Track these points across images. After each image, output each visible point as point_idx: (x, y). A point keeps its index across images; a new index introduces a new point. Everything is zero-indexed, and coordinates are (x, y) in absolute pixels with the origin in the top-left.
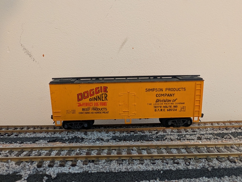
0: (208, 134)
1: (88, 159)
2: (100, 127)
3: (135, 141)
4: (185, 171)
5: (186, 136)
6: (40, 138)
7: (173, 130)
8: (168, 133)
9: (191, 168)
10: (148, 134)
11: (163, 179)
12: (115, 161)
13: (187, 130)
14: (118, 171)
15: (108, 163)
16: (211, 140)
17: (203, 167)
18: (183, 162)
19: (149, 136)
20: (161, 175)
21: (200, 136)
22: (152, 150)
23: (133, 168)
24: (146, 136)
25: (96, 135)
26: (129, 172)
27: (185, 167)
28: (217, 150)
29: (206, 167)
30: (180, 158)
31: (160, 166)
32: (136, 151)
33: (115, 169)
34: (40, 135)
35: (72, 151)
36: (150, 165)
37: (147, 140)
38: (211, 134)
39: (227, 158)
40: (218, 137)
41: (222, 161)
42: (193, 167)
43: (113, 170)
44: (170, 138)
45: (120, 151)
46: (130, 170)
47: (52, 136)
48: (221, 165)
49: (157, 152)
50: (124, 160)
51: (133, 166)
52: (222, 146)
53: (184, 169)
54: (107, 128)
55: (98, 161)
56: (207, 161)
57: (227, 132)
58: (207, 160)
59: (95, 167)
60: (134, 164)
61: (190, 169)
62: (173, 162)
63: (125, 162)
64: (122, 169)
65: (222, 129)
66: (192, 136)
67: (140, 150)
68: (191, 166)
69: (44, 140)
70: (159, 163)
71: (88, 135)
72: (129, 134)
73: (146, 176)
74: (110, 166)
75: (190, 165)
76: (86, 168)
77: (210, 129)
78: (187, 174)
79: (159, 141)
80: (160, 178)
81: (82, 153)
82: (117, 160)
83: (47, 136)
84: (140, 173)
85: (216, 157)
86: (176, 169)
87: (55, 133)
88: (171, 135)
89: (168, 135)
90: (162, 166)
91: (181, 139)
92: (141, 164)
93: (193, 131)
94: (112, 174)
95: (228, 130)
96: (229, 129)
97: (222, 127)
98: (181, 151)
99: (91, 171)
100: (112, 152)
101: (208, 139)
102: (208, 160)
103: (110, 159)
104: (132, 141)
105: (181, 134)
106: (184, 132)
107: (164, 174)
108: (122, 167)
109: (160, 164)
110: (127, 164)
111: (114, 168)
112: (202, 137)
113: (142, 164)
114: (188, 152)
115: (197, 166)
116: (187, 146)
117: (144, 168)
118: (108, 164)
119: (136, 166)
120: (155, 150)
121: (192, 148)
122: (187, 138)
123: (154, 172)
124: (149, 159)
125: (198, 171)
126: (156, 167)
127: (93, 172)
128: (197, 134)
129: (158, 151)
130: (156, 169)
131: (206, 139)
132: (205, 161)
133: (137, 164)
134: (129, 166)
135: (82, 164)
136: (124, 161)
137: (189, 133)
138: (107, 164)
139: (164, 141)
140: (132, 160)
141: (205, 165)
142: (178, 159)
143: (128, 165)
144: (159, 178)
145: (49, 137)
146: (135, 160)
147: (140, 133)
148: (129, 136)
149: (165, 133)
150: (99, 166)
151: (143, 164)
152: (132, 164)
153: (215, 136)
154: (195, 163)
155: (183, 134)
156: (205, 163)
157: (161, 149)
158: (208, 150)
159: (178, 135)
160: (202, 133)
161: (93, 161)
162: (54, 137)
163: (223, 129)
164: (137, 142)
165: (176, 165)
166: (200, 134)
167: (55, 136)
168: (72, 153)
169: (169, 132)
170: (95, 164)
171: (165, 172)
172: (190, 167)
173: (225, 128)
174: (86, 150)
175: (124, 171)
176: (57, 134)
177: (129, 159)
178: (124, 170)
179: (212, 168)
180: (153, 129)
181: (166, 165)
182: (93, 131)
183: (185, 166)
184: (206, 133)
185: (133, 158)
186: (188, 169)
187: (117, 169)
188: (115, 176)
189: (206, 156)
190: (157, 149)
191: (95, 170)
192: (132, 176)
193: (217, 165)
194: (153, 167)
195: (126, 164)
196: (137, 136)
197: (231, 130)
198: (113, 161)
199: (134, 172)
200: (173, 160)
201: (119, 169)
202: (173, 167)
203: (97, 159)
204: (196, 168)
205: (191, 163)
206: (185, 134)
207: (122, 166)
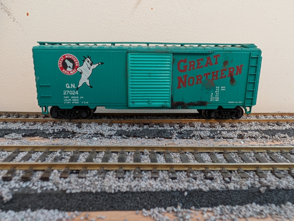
0: (252, 131)
1: (71, 168)
2: (102, 117)
3: (149, 138)
4: (223, 192)
5: (222, 132)
6: (12, 130)
7: (204, 124)
8: (196, 128)
9: (233, 188)
10: (168, 129)
11: (187, 206)
12: (112, 172)
13: (223, 125)
14: (115, 191)
15: (101, 176)
16: (258, 139)
17: (252, 187)
18: (219, 176)
19: (169, 131)
20: (185, 199)
21: (242, 133)
22: (173, 155)
23: (140, 186)
24: (165, 131)
25: (93, 128)
26: (133, 193)
27: (224, 186)
28: (270, 158)
29: (257, 186)
30: (215, 170)
31: (184, 184)
32: (148, 156)
33: (110, 187)
34: (13, 125)
35: (50, 153)
36: (167, 180)
37: (166, 137)
38: (257, 130)
39: (287, 172)
40: (267, 136)
41: (280, 176)
42: (236, 185)
43: (107, 188)
44: (198, 134)
45: (124, 154)
46: (135, 190)
47: (29, 128)
48: (281, 185)
49: (179, 158)
50: (127, 171)
51: (140, 183)
52: (276, 151)
53: (221, 189)
54: (112, 117)
55: (85, 172)
56: (256, 176)
57: (279, 129)
58: (256, 174)
59: (79, 183)
60: (143, 178)
61: (231, 190)
62: (205, 177)
63: (129, 174)
64: (121, 188)
65: (272, 124)
66: (230, 133)
67: (153, 154)
68: (233, 184)
69: (18, 133)
70: (183, 177)
71: (82, 127)
72: (141, 128)
73: (161, 200)
74: (103, 182)
75: (231, 182)
76: (63, 184)
77: (255, 123)
78: (226, 198)
79: (184, 138)
80: (183, 203)
81: (63, 156)
82: (116, 171)
83: (22, 127)
84: (151, 195)
85: (271, 169)
86: (210, 188)
87: (35, 124)
88: (201, 130)
89: (196, 130)
90: (187, 184)
91: (215, 137)
92: (153, 179)
93: (232, 126)
94: (105, 196)
95: (280, 126)
96: (282, 124)
97: (272, 121)
98: (217, 157)
99: (70, 190)
100: (111, 157)
101: (253, 137)
102: (259, 174)
103: (105, 168)
104: (144, 139)
105: (215, 130)
106: (219, 127)
107: (190, 197)
108: (122, 184)
109: (184, 179)
110: (131, 179)
111: (109, 185)
112: (244, 135)
113: (155, 179)
114: (228, 158)
115: (243, 184)
116: (225, 149)
117: (157, 187)
118: (100, 179)
119: (145, 181)
120: (177, 154)
121: (232, 152)
122: (223, 136)
123: (173, 194)
124: (167, 171)
125: (244, 192)
126: (178, 185)
127: (73, 191)
128: (238, 131)
129: (181, 157)
130: (176, 188)
131: (251, 138)
132: (254, 175)
133: (146, 179)
134: (133, 183)
135: (58, 178)
136: (127, 173)
137: (226, 128)
138: (98, 177)
139: (191, 139)
140: (140, 171)
141: (254, 183)
142: (212, 172)
143: (133, 181)
144: (181, 204)
145: (25, 130)
146: (145, 172)
147: (157, 126)
148: (141, 130)
149: (192, 128)
150: (85, 181)
151: (157, 179)
152: (140, 179)
153: (263, 133)
154: (238, 179)
155: (218, 130)
156: (255, 180)
157: (186, 153)
158: (257, 157)
159: (211, 132)
160: (244, 130)
161: (78, 172)
162: (33, 130)
163: (274, 124)
164: (152, 140)
165: (208, 181)
166: (241, 131)
167: (34, 128)
168: (48, 157)
169: (198, 126)
170: (80, 178)
171: (191, 193)
172: (231, 187)
173: (276, 123)
174: (72, 152)
175: (125, 191)
176: (37, 124)
177: (134, 170)
178: (124, 189)
179: (266, 188)
180: (176, 121)
181: (193, 181)
182: (91, 122)
183: (223, 183)
184: (251, 129)
185: (142, 169)
186: (228, 189)
187: (113, 187)
188: (110, 199)
189: (255, 168)
190: (181, 153)
191: (76, 189)
192: (138, 200)
193: (273, 183)
194: (173, 186)
195: (129, 179)
196: (152, 131)
197: (285, 126)
198: (109, 172)
199: (142, 192)
200: (203, 173)
201: (116, 187)
202: (204, 185)
203: (84, 169)
204: (241, 187)
205: (233, 178)
206: (220, 130)
207: (123, 182)
